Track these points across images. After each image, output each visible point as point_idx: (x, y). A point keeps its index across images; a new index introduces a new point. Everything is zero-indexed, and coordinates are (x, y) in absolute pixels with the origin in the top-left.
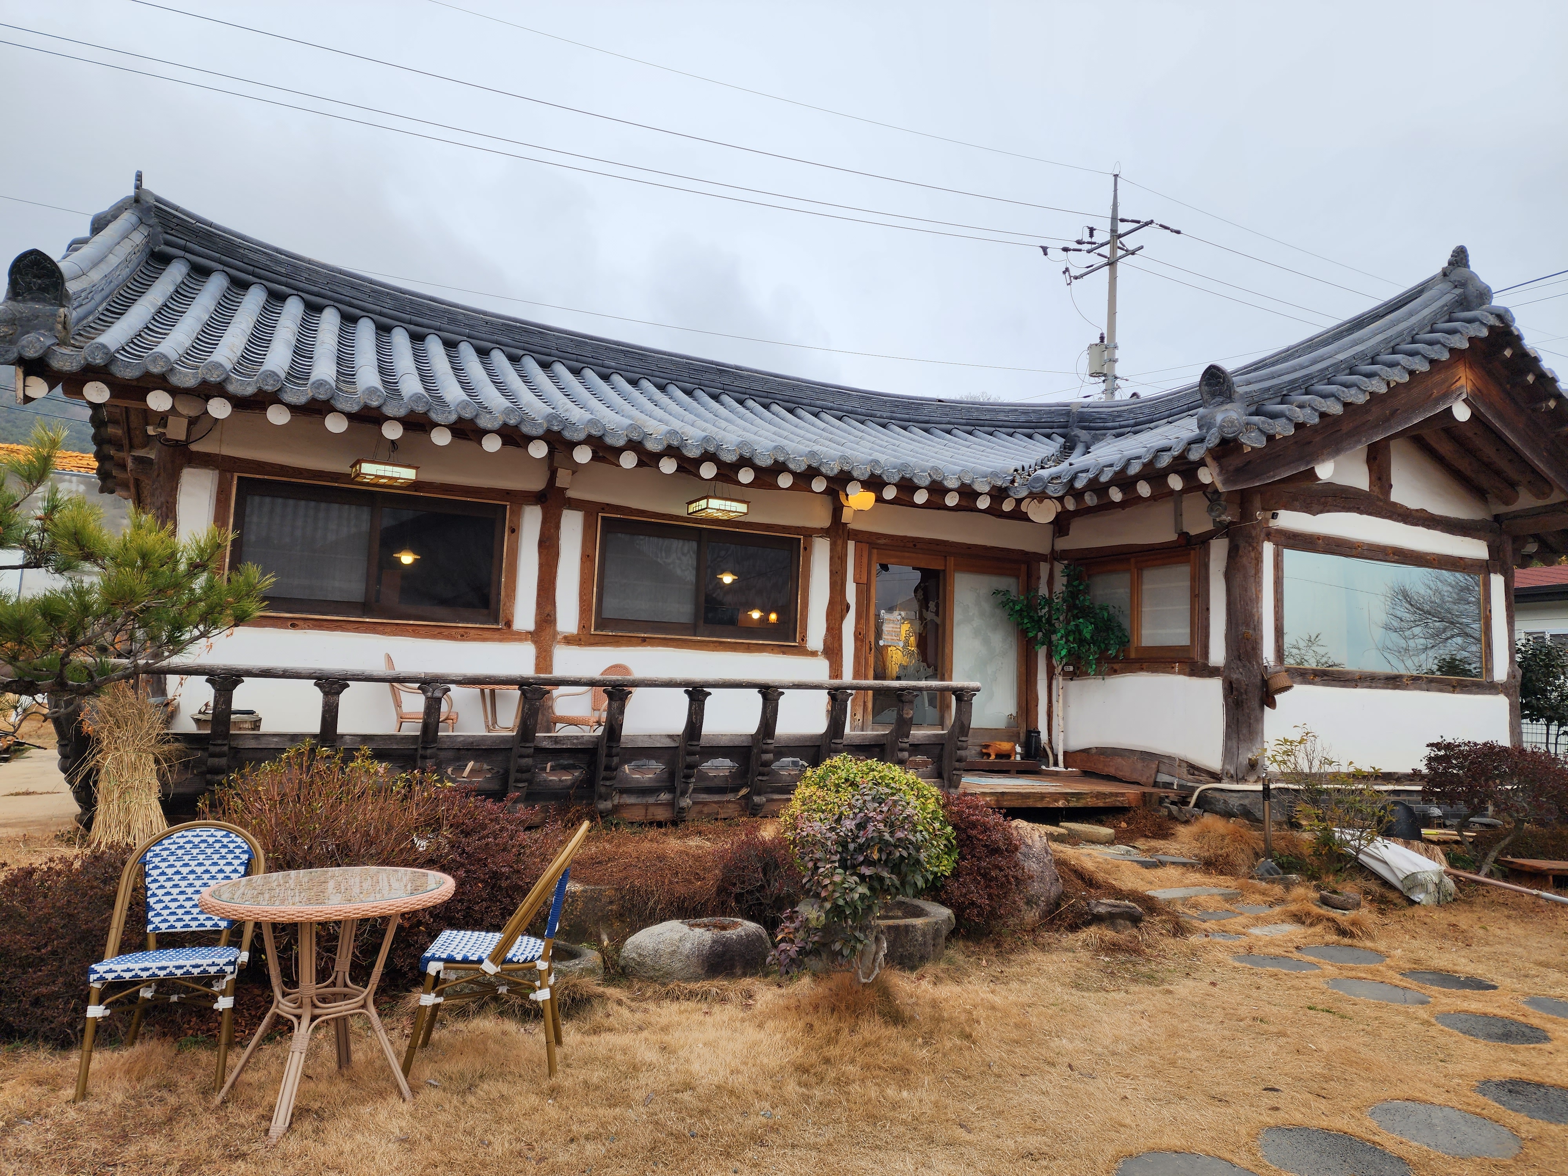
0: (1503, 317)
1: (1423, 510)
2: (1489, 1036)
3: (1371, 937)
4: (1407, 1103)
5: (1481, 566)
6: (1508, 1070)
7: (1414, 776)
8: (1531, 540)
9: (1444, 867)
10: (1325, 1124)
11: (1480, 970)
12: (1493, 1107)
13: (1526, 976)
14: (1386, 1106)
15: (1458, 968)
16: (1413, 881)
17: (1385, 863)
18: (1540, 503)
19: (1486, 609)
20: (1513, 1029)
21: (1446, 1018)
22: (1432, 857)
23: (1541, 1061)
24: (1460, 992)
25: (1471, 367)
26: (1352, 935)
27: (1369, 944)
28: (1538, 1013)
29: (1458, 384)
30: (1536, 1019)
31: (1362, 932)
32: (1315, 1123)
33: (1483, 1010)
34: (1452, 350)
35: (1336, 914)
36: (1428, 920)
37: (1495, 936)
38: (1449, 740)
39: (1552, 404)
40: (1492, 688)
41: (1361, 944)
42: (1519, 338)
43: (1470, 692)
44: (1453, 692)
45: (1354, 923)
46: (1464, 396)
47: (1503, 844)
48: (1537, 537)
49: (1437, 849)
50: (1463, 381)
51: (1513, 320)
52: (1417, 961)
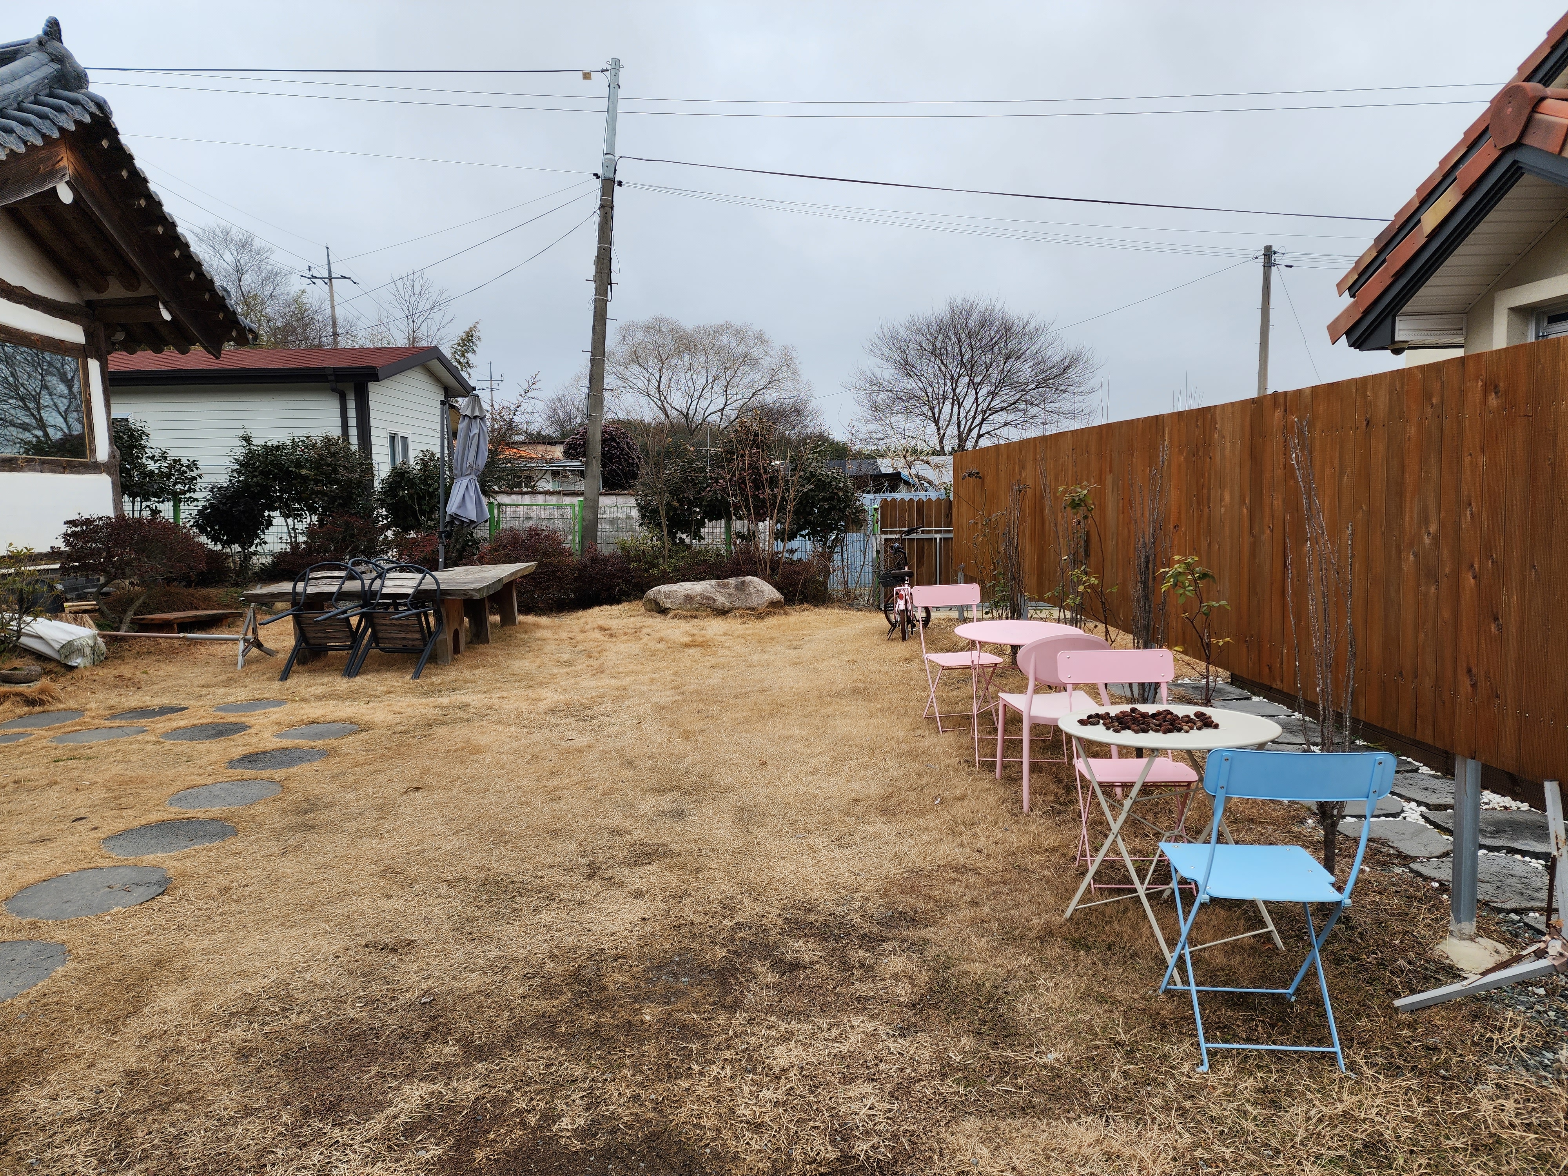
0: (101, 105)
1: (22, 288)
2: (208, 737)
3: (60, 701)
4: (190, 790)
5: (80, 350)
6: (238, 752)
7: (54, 555)
8: (119, 328)
9: (95, 631)
10: (144, 822)
11: (165, 700)
12: (248, 773)
13: (201, 696)
14: (176, 797)
15: (147, 704)
16: (70, 648)
17: (40, 638)
18: (129, 294)
19: (86, 391)
20: (221, 728)
21: (167, 735)
22: (82, 624)
23: (254, 740)
24: (163, 718)
25: (71, 150)
26: (42, 703)
27: (61, 706)
28: (230, 714)
29: (61, 164)
30: (232, 718)
31: (53, 698)
32: (136, 824)
33: (191, 723)
34: (61, 130)
35: (22, 688)
36: (96, 678)
37: (157, 676)
38: (86, 516)
39: (143, 203)
40: (96, 468)
41: (52, 708)
42: (116, 132)
43: (78, 472)
44: (64, 473)
45: (43, 691)
46: (67, 178)
47: (137, 603)
48: (124, 327)
49: (86, 617)
50: (64, 163)
51: (111, 114)
52: (111, 708)
